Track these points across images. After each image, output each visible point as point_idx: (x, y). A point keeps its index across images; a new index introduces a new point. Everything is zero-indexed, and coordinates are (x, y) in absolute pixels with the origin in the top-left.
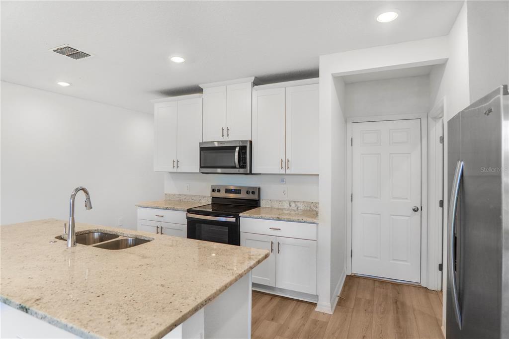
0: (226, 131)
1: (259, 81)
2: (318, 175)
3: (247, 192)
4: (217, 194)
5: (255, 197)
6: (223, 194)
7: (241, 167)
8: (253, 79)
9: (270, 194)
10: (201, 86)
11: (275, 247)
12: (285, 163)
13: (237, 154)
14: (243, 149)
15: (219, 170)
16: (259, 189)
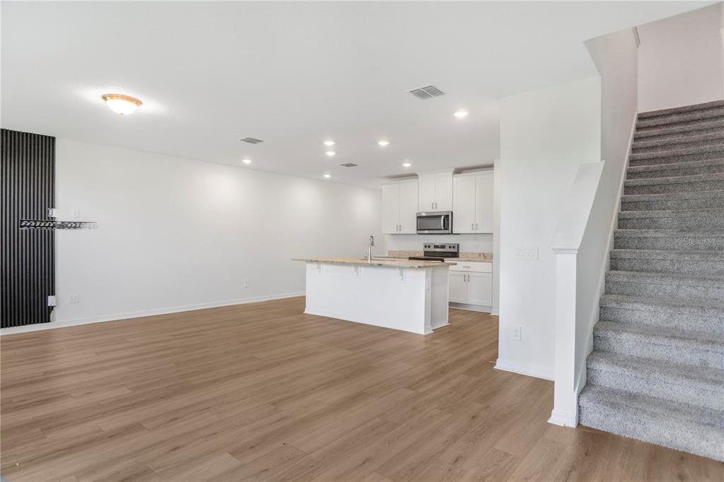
0: (435, 205)
1: (458, 171)
2: (492, 234)
3: (450, 247)
4: (428, 249)
5: (455, 250)
6: (432, 249)
7: (445, 229)
8: (453, 170)
9: (466, 247)
10: (417, 173)
11: (467, 279)
12: (475, 226)
13: (442, 220)
14: (447, 216)
15: (426, 232)
16: (458, 245)
